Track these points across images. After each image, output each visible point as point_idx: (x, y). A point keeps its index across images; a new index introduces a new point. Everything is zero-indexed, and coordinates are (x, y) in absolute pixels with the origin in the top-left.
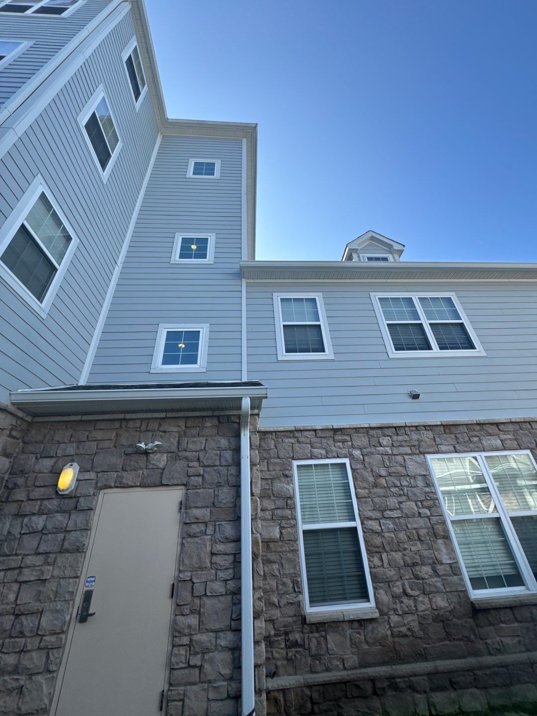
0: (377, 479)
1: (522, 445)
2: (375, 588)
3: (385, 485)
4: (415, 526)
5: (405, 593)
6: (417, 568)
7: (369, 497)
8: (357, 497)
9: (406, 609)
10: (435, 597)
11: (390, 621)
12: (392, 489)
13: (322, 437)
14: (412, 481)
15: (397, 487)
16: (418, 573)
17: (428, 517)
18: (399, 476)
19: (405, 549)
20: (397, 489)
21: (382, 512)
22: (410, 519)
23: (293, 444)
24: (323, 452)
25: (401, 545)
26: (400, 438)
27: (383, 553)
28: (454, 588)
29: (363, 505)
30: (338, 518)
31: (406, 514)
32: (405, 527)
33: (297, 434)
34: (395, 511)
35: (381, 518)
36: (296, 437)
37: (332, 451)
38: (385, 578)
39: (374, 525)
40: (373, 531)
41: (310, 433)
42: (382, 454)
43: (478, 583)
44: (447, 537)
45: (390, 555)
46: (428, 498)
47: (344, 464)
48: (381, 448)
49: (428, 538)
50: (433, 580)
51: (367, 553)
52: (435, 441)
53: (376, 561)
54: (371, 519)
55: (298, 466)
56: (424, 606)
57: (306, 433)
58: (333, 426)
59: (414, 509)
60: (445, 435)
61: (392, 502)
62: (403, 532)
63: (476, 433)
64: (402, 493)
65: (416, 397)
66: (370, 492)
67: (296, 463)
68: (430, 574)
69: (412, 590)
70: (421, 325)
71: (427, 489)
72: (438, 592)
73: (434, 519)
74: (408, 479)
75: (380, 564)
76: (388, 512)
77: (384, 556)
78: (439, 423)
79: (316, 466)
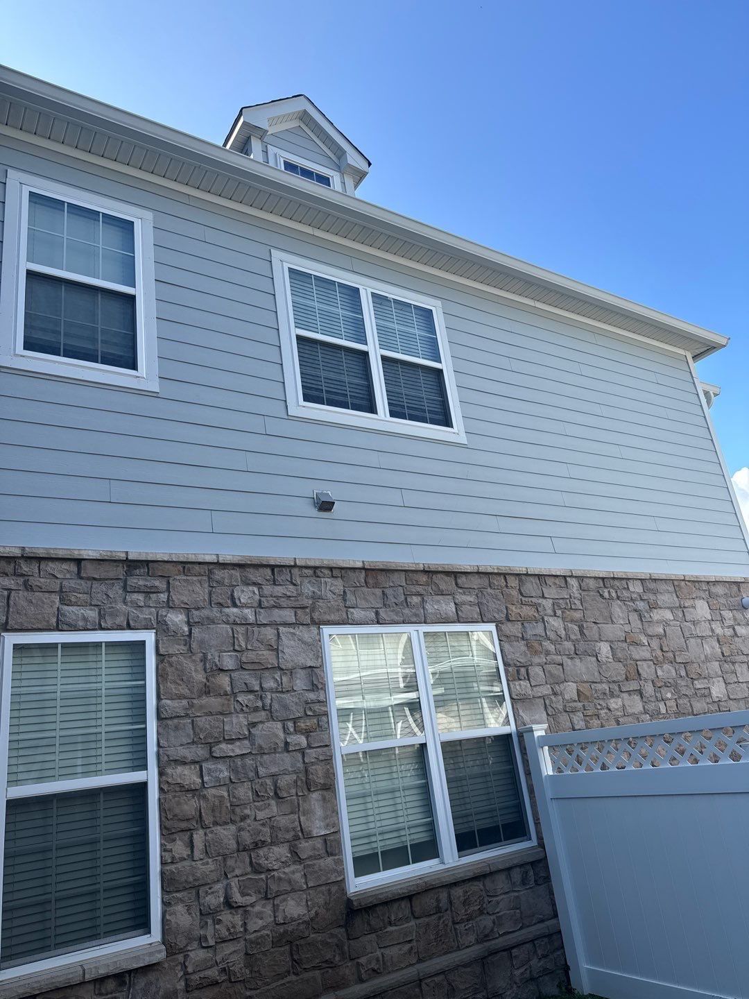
0: (213, 676)
1: (487, 614)
2: (165, 904)
3: (228, 689)
4: (274, 770)
5: (229, 904)
6: (261, 852)
7: (187, 715)
8: (159, 718)
9: (224, 933)
10: (285, 900)
11: (187, 964)
12: (242, 699)
13: (95, 579)
14: (285, 679)
15: (252, 692)
16: (262, 861)
17: (302, 752)
18: (261, 669)
19: (244, 818)
20: (251, 697)
21: (210, 746)
22: (265, 757)
23: (10, 590)
24: (92, 614)
25: (238, 810)
26: (279, 590)
27: (196, 829)
28: (324, 878)
29: (172, 734)
30: (104, 766)
31: (261, 747)
32: (252, 774)
33: (25, 568)
34: (238, 743)
35: (206, 760)
36: (23, 575)
37: (114, 615)
38: (191, 879)
39: (188, 776)
40: (181, 786)
41: (65, 566)
42: (235, 623)
43: (365, 864)
44: (329, 787)
45: (212, 832)
46: (309, 713)
47: (141, 644)
48: (235, 610)
49: (293, 791)
50: (287, 870)
51: (162, 834)
52: (345, 600)
53: (180, 848)
54: (184, 763)
55: (18, 648)
56: (260, 922)
57: (51, 567)
58: (127, 553)
59: (276, 736)
60: (365, 589)
61: (237, 724)
62: (247, 785)
63: (419, 589)
64: (260, 704)
65: (325, 506)
66: (192, 706)
67: (10, 640)
68: (284, 859)
69: (243, 894)
70: (365, 354)
71: (312, 696)
72: (293, 890)
73: (312, 754)
74: (277, 676)
75: (185, 852)
76: (223, 746)
77: (198, 837)
78: (359, 565)
79: (66, 646)
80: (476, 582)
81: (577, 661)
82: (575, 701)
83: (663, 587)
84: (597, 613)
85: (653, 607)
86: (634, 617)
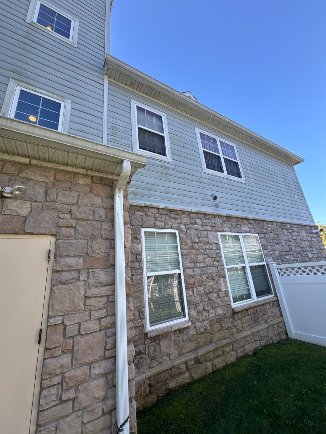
0: (193, 244)
1: (256, 231)
2: (189, 309)
3: (198, 248)
4: (211, 271)
5: (204, 309)
6: (211, 295)
7: (188, 255)
8: (182, 255)
9: (204, 318)
10: (217, 309)
11: (196, 327)
12: (201, 251)
13: (162, 214)
14: (211, 246)
15: (203, 249)
16: (211, 297)
17: (217, 266)
18: (206, 243)
19: (205, 285)
20: (203, 250)
21: (195, 264)
22: (208, 268)
23: (142, 216)
24: (163, 224)
25: (203, 282)
26: (207, 221)
27: (194, 287)
28: (226, 303)
29: (185, 259)
30: (170, 268)
31: (207, 265)
32: (206, 272)
33: (146, 210)
34: (201, 263)
35: (194, 268)
36: (145, 212)
37: (168, 225)
38: (195, 302)
39: (190, 272)
40: (190, 275)
41: (155, 210)
42: (197, 230)
43: (235, 300)
44: (224, 277)
45: (198, 288)
46: (218, 256)
47: (175, 233)
48: (197, 226)
49: (216, 278)
50: (217, 300)
51: (186, 288)
52: (222, 225)
53: (190, 293)
54: (189, 268)
55: (145, 232)
56: (212, 315)
57: (152, 210)
58: (170, 207)
59: (211, 262)
60: (227, 222)
61: (200, 258)
62: (205, 275)
63: (240, 223)
64: (205, 253)
65: (215, 198)
66: (189, 252)
67: (143, 230)
68: (216, 297)
69: (207, 307)
70: (220, 157)
71: (218, 251)
72: (219, 306)
73: (220, 268)
74: (209, 245)
75: (192, 294)
76: (198, 264)
77: (195, 289)
78: (225, 215)
79: (158, 233)
80: (252, 222)
81: (278, 245)
82: (278, 256)
83: (294, 226)
84: (281, 232)
85: (293, 232)
86: (289, 234)
